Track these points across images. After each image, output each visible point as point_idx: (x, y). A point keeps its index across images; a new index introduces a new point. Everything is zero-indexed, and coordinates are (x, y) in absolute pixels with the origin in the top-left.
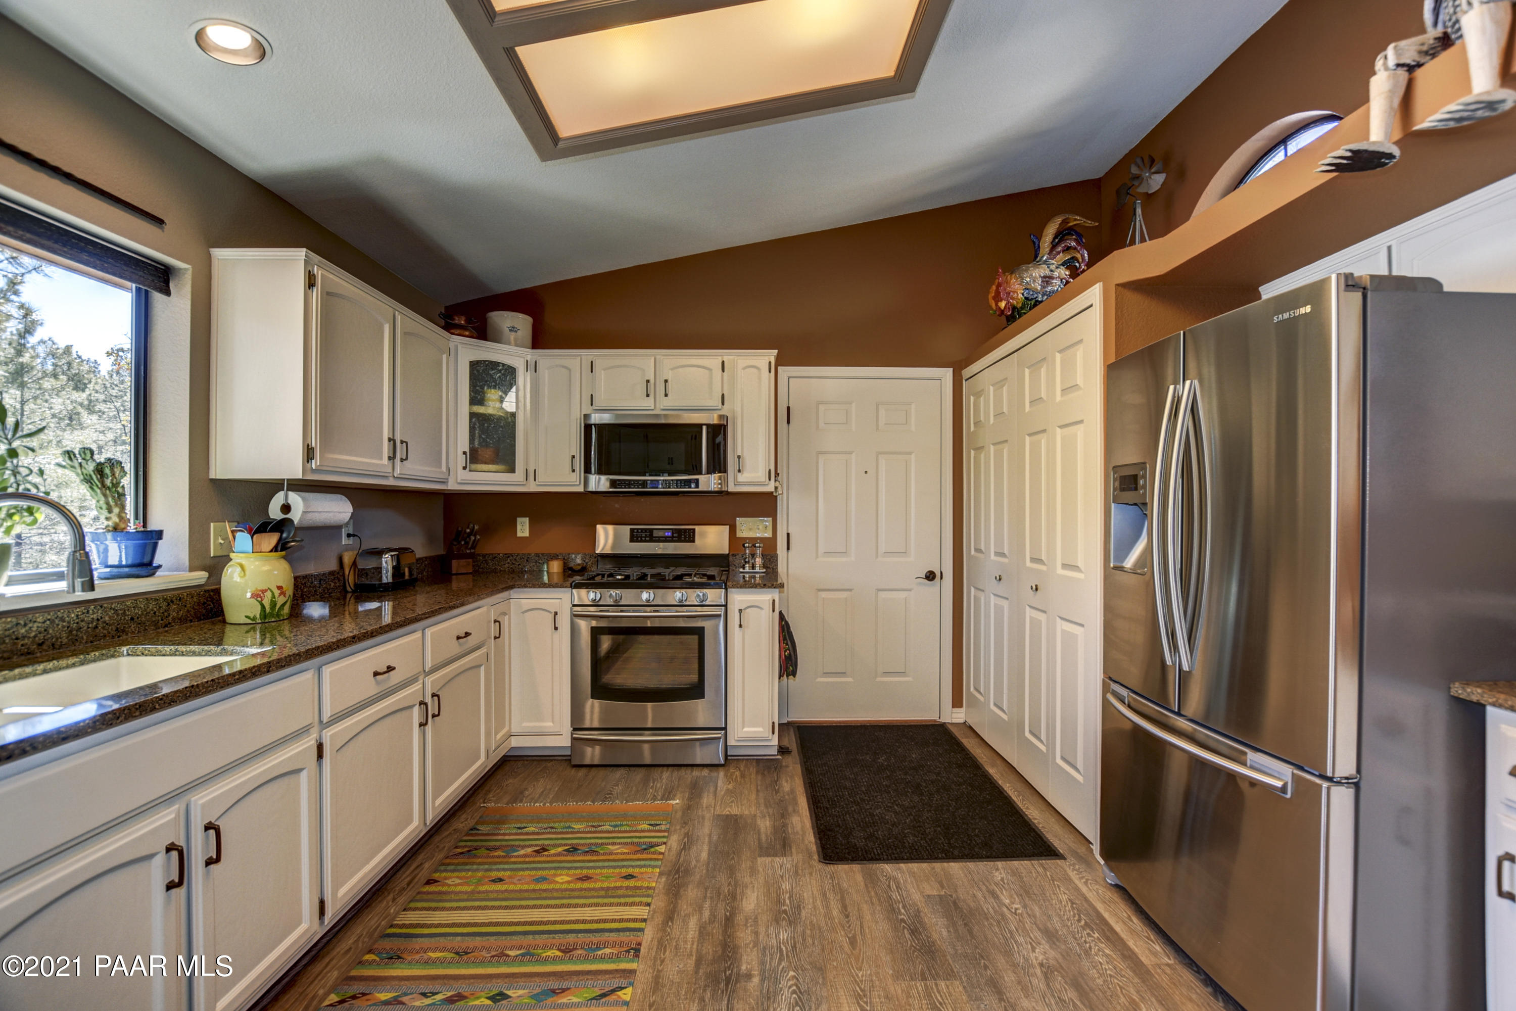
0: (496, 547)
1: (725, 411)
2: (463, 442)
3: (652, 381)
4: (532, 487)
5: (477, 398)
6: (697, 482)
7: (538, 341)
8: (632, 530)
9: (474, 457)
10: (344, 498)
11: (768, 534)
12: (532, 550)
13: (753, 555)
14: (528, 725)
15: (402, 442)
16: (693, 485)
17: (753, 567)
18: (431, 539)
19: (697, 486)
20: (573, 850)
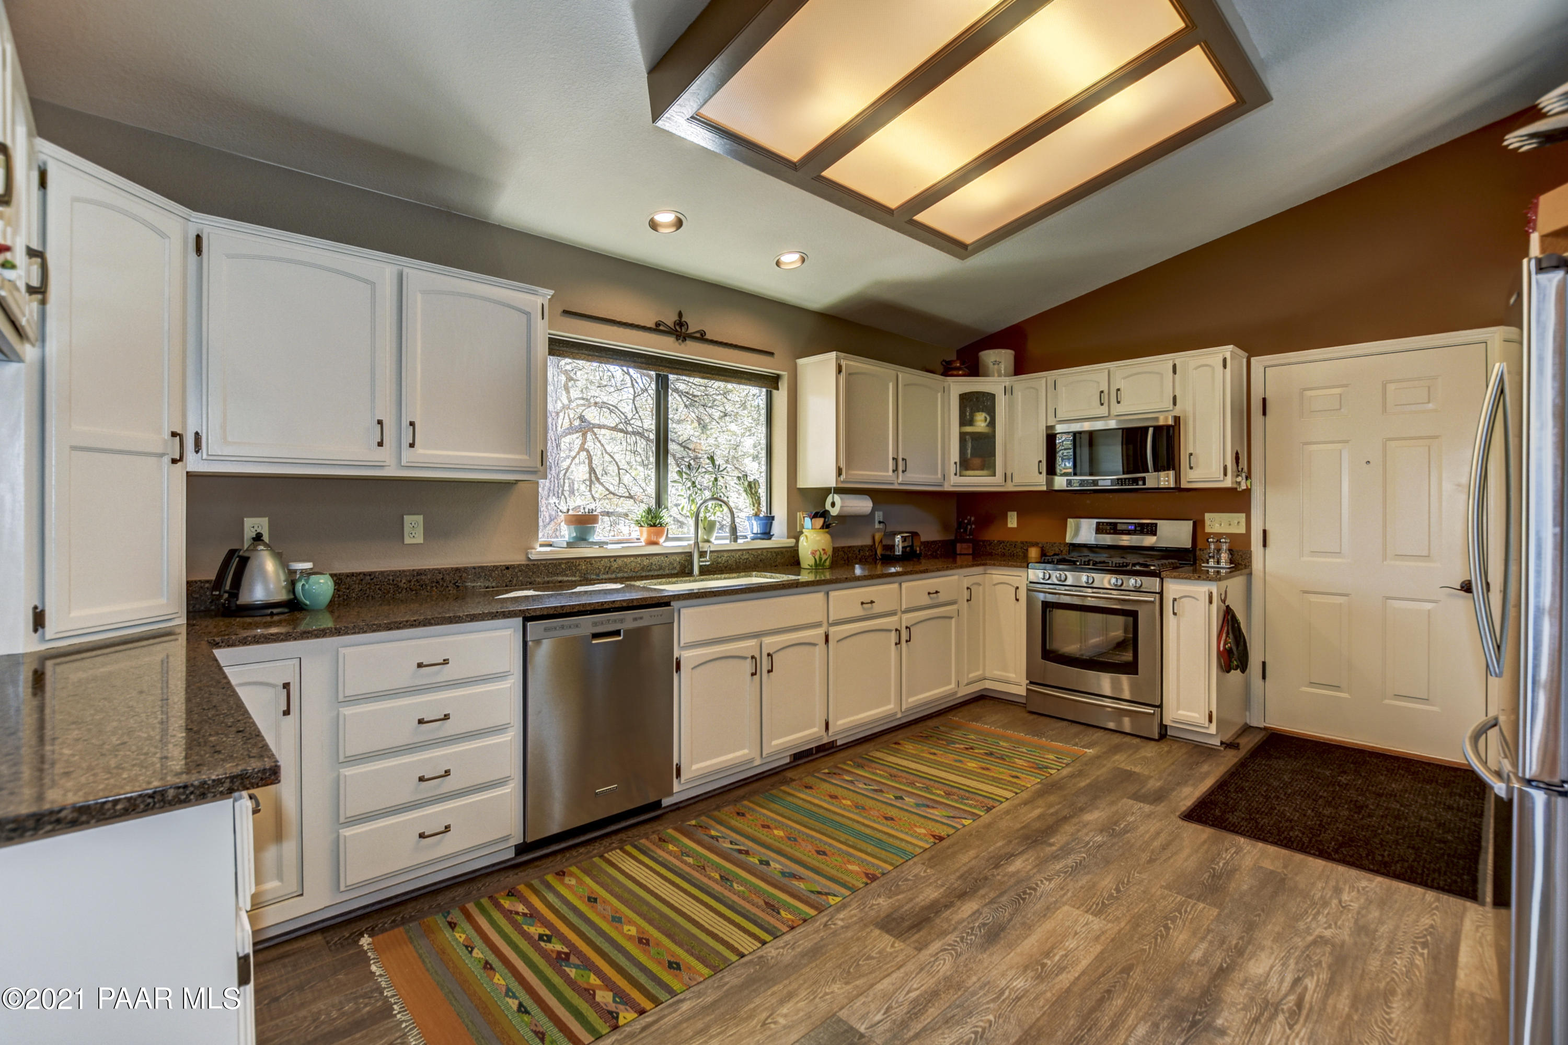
0: (993, 534)
1: (1176, 413)
2: (955, 456)
3: (1106, 392)
4: (1010, 487)
5: (965, 420)
6: (1144, 479)
7: (1020, 368)
8: (1098, 524)
9: (965, 464)
10: (868, 497)
11: (1242, 530)
12: (1019, 538)
13: (1219, 550)
14: (997, 673)
15: (903, 459)
16: (1140, 483)
17: (1218, 562)
18: (945, 527)
19: (1144, 484)
20: (991, 754)
